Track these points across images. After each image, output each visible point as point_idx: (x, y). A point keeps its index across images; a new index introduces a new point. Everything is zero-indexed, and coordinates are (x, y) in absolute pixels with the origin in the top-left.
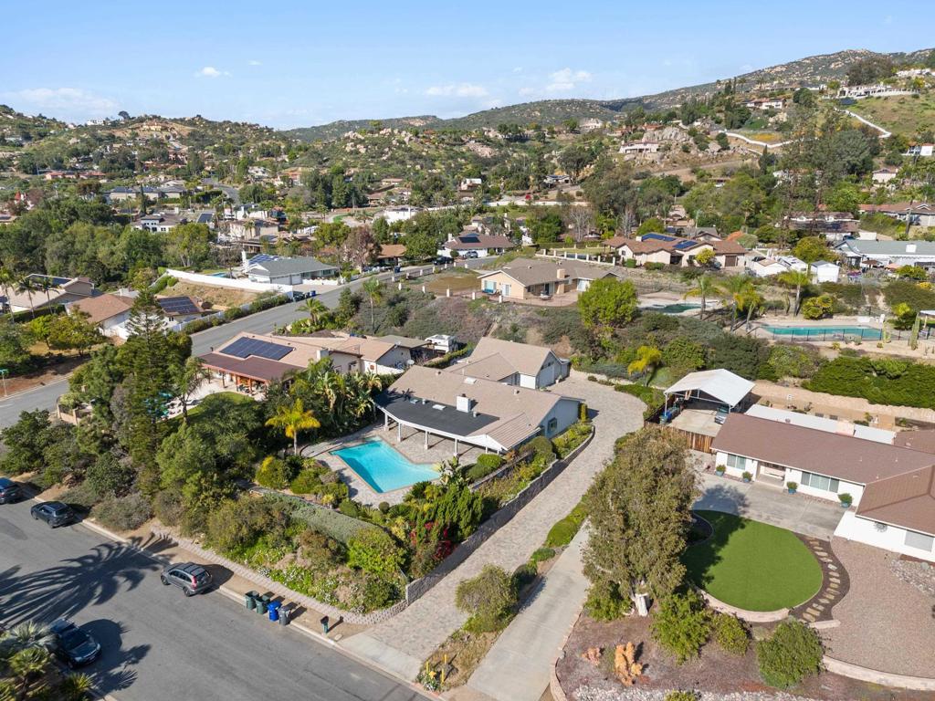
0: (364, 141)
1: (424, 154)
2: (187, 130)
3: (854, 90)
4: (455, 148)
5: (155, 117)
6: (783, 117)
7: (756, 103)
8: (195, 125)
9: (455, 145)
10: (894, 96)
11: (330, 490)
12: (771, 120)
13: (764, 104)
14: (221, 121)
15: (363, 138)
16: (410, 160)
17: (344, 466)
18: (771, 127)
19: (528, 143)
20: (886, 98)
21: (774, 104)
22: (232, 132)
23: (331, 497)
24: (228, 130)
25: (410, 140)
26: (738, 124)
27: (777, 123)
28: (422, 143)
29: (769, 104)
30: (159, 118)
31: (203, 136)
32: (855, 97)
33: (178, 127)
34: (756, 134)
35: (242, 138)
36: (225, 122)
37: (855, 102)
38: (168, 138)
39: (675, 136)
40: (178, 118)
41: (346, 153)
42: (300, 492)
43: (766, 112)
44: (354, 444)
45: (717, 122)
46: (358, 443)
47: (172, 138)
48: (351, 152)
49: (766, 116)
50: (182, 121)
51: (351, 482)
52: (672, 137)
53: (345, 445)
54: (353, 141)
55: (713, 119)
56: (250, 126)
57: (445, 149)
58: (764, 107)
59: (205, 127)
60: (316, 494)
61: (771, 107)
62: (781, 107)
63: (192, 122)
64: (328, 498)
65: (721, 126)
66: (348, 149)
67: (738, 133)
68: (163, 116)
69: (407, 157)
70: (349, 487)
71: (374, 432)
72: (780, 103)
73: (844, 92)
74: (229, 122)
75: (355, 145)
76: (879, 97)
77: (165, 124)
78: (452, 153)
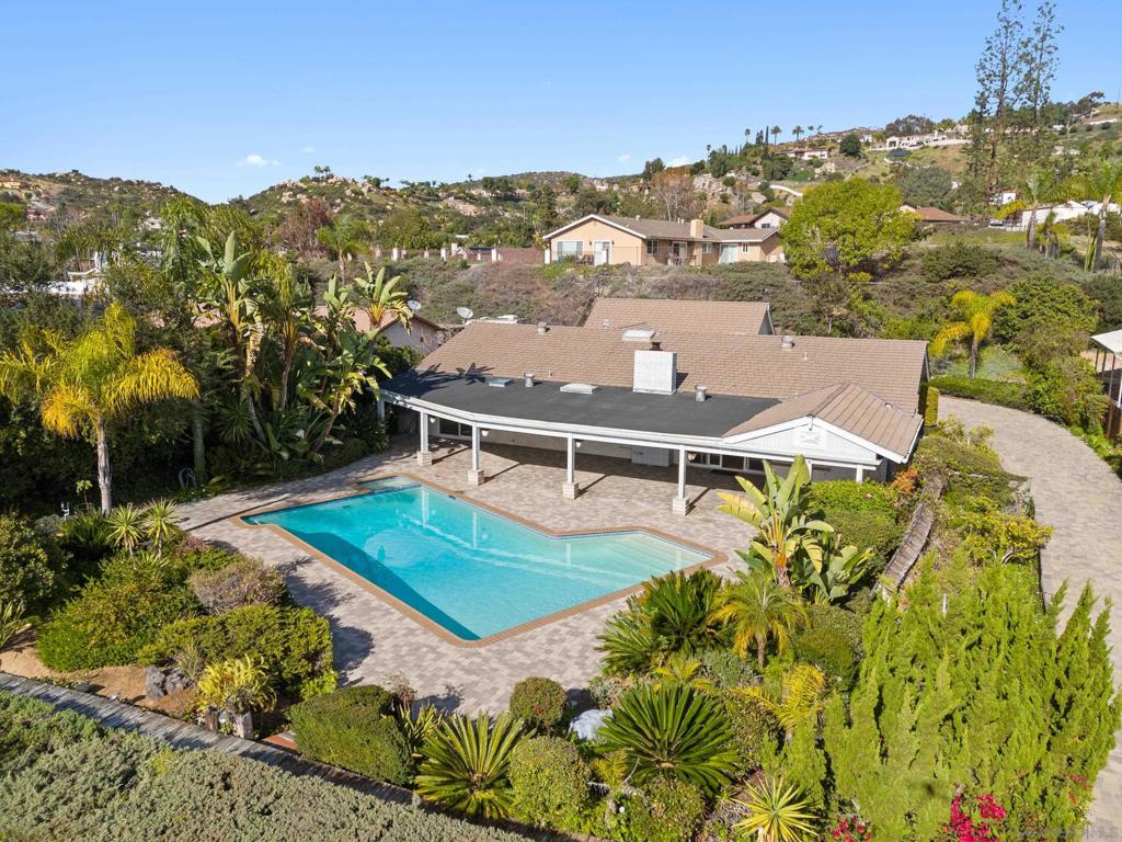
0: (306, 190)
1: (389, 207)
2: (57, 188)
3: (905, 140)
4: (429, 204)
5: (11, 172)
6: (831, 168)
7: (796, 153)
8: (69, 182)
9: (429, 200)
10: (954, 145)
11: (241, 636)
12: (818, 171)
13: (806, 154)
14: (107, 178)
15: (305, 187)
16: (370, 214)
17: (302, 554)
18: (818, 178)
19: (521, 203)
20: (945, 148)
21: (818, 154)
22: (121, 191)
23: (243, 673)
24: (116, 189)
25: (370, 191)
26: (779, 175)
27: (824, 174)
28: (385, 195)
29: (812, 154)
30: (18, 173)
31: (80, 196)
32: (908, 148)
33: (43, 186)
34: (802, 186)
35: (137, 199)
36: (112, 179)
37: (909, 153)
38: (29, 196)
39: (710, 186)
40: (45, 174)
41: (282, 204)
42: (78, 662)
43: (810, 163)
44: (329, 496)
45: (754, 174)
46: (343, 494)
47: (34, 197)
48: (289, 204)
49: (811, 167)
50: (51, 177)
51: (335, 603)
52: (706, 187)
53: (302, 498)
54: (291, 190)
55: (749, 170)
56: (149, 185)
57: (417, 203)
58: (806, 157)
59: (83, 184)
60: (164, 661)
61: (814, 157)
62: (826, 157)
63: (65, 179)
64: (225, 680)
65: (758, 178)
66: (284, 200)
67: (782, 185)
68: (23, 171)
69: (367, 211)
70: (333, 621)
71: (388, 469)
72: (825, 153)
73: (894, 143)
74: (119, 179)
75: (295, 195)
76: (937, 147)
77: (25, 180)
78: (425, 209)
